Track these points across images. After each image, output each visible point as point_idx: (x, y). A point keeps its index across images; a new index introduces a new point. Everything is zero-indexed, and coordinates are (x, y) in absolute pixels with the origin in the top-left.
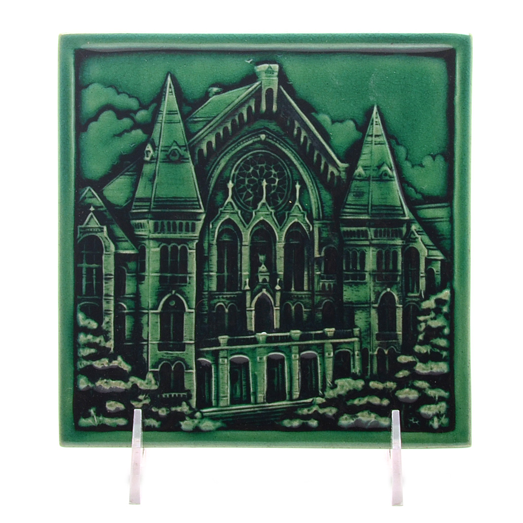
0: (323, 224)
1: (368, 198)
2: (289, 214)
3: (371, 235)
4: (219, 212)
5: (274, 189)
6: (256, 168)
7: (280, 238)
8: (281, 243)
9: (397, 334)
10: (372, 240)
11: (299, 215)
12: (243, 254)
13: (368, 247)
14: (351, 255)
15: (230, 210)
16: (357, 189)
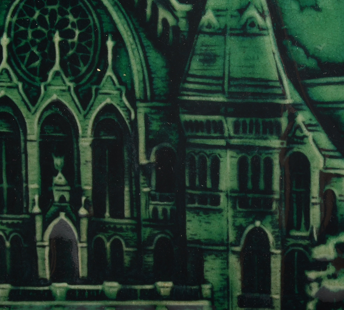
0: (152, 108)
1: (224, 65)
2: (97, 90)
3: (228, 130)
5: (72, 48)
6: (44, 12)
7: (85, 130)
8: (85, 139)
9: (271, 298)
10: (230, 137)
11: (112, 92)
12: (29, 155)
13: (223, 150)
14: (197, 162)
15: (6, 82)
16: (205, 50)
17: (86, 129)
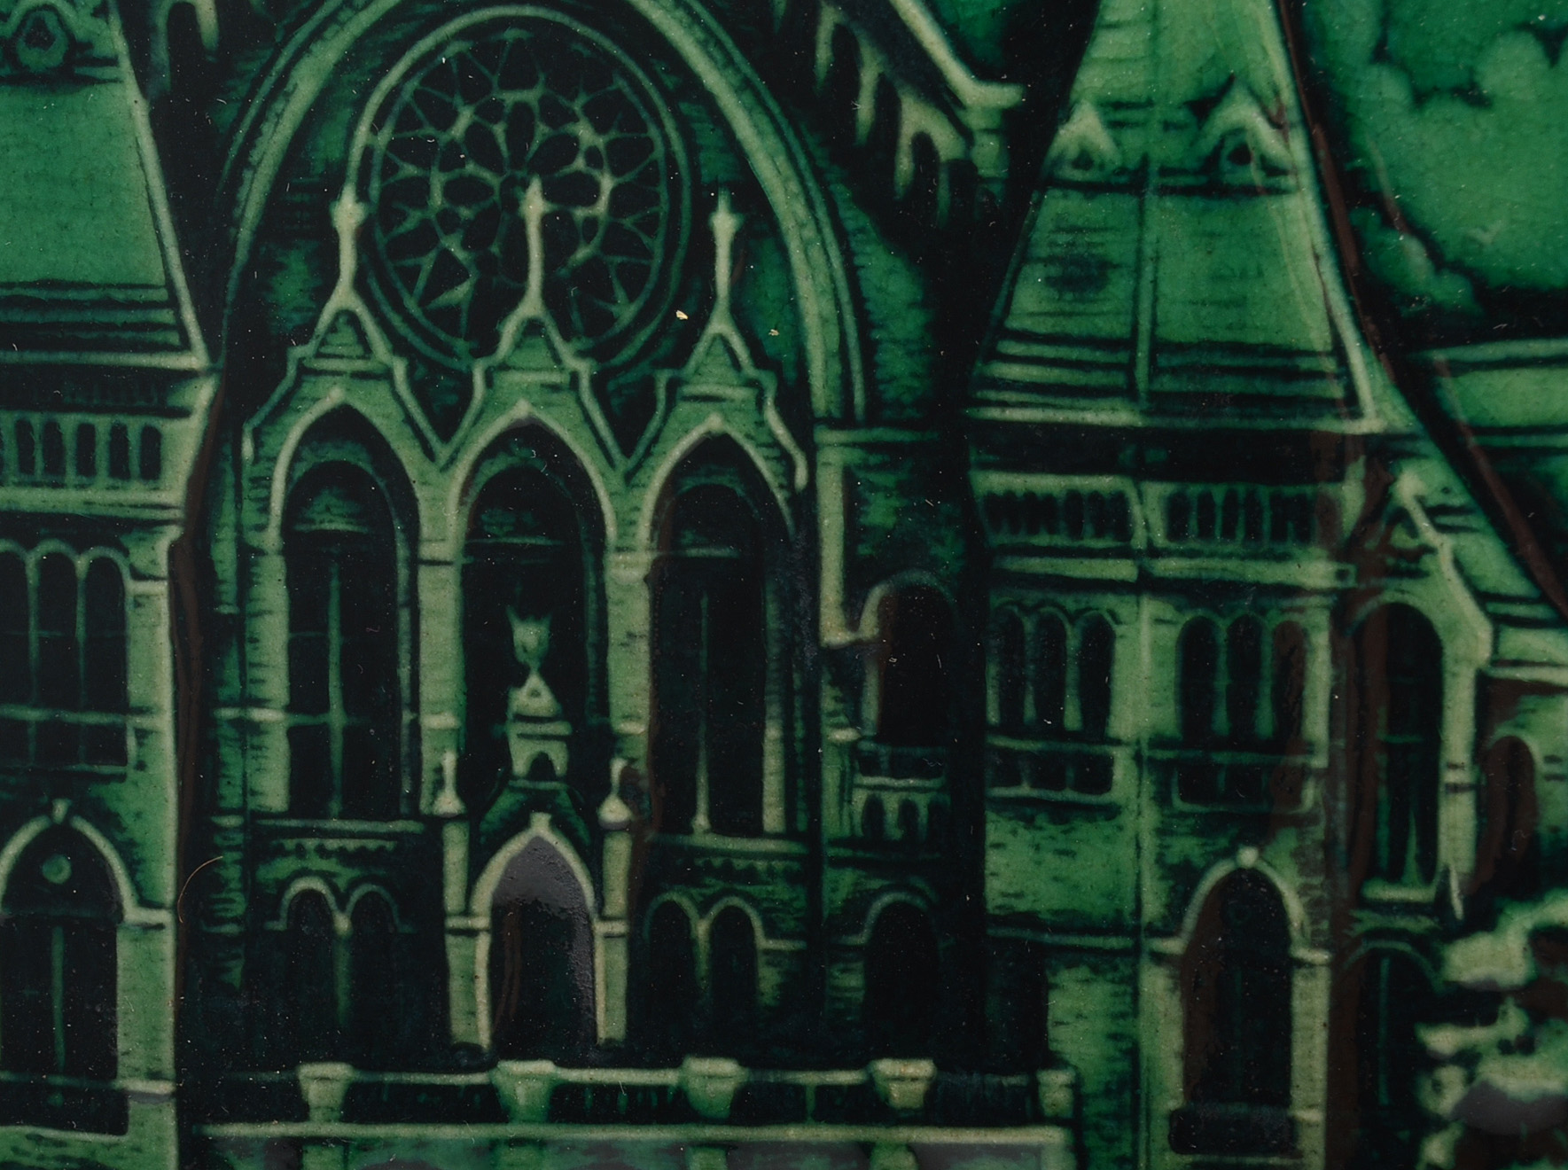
0: (869, 447)
1: (1135, 297)
2: (673, 386)
3: (1147, 527)
4: (292, 371)
5: (589, 240)
6: (491, 112)
7: (627, 524)
8: (629, 557)
9: (1293, 1123)
10: (1154, 552)
11: (728, 392)
12: (424, 612)
13: (1127, 598)
14: (1029, 639)
15: (350, 358)
16: (1068, 244)
17: (633, 523)
